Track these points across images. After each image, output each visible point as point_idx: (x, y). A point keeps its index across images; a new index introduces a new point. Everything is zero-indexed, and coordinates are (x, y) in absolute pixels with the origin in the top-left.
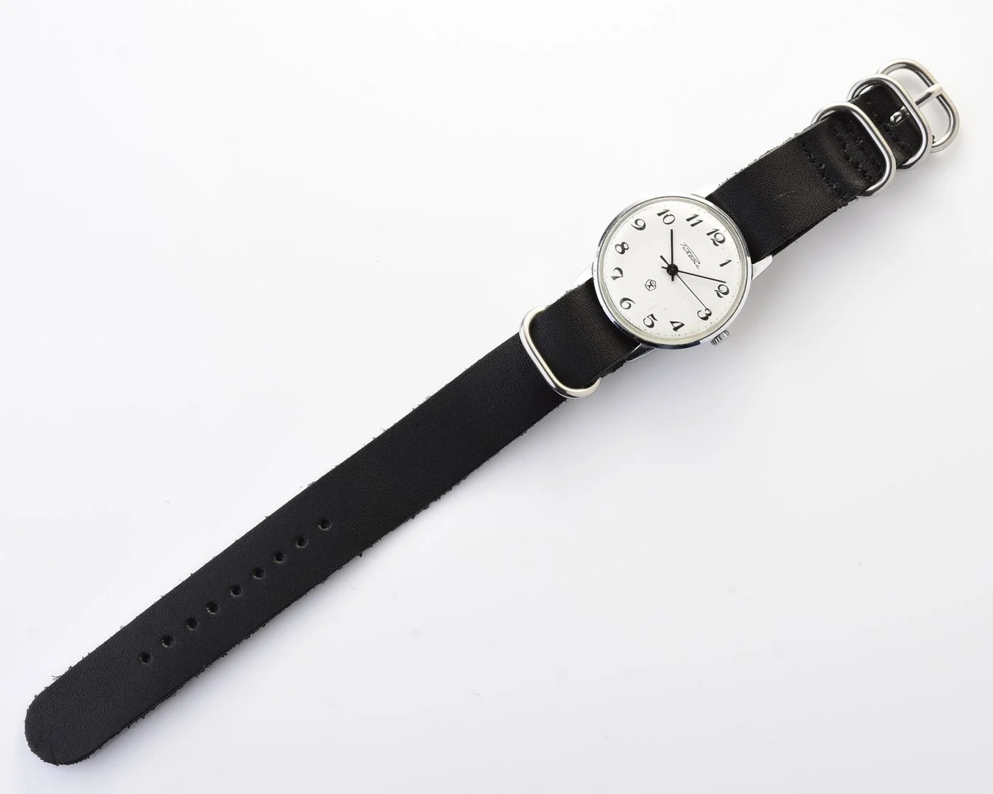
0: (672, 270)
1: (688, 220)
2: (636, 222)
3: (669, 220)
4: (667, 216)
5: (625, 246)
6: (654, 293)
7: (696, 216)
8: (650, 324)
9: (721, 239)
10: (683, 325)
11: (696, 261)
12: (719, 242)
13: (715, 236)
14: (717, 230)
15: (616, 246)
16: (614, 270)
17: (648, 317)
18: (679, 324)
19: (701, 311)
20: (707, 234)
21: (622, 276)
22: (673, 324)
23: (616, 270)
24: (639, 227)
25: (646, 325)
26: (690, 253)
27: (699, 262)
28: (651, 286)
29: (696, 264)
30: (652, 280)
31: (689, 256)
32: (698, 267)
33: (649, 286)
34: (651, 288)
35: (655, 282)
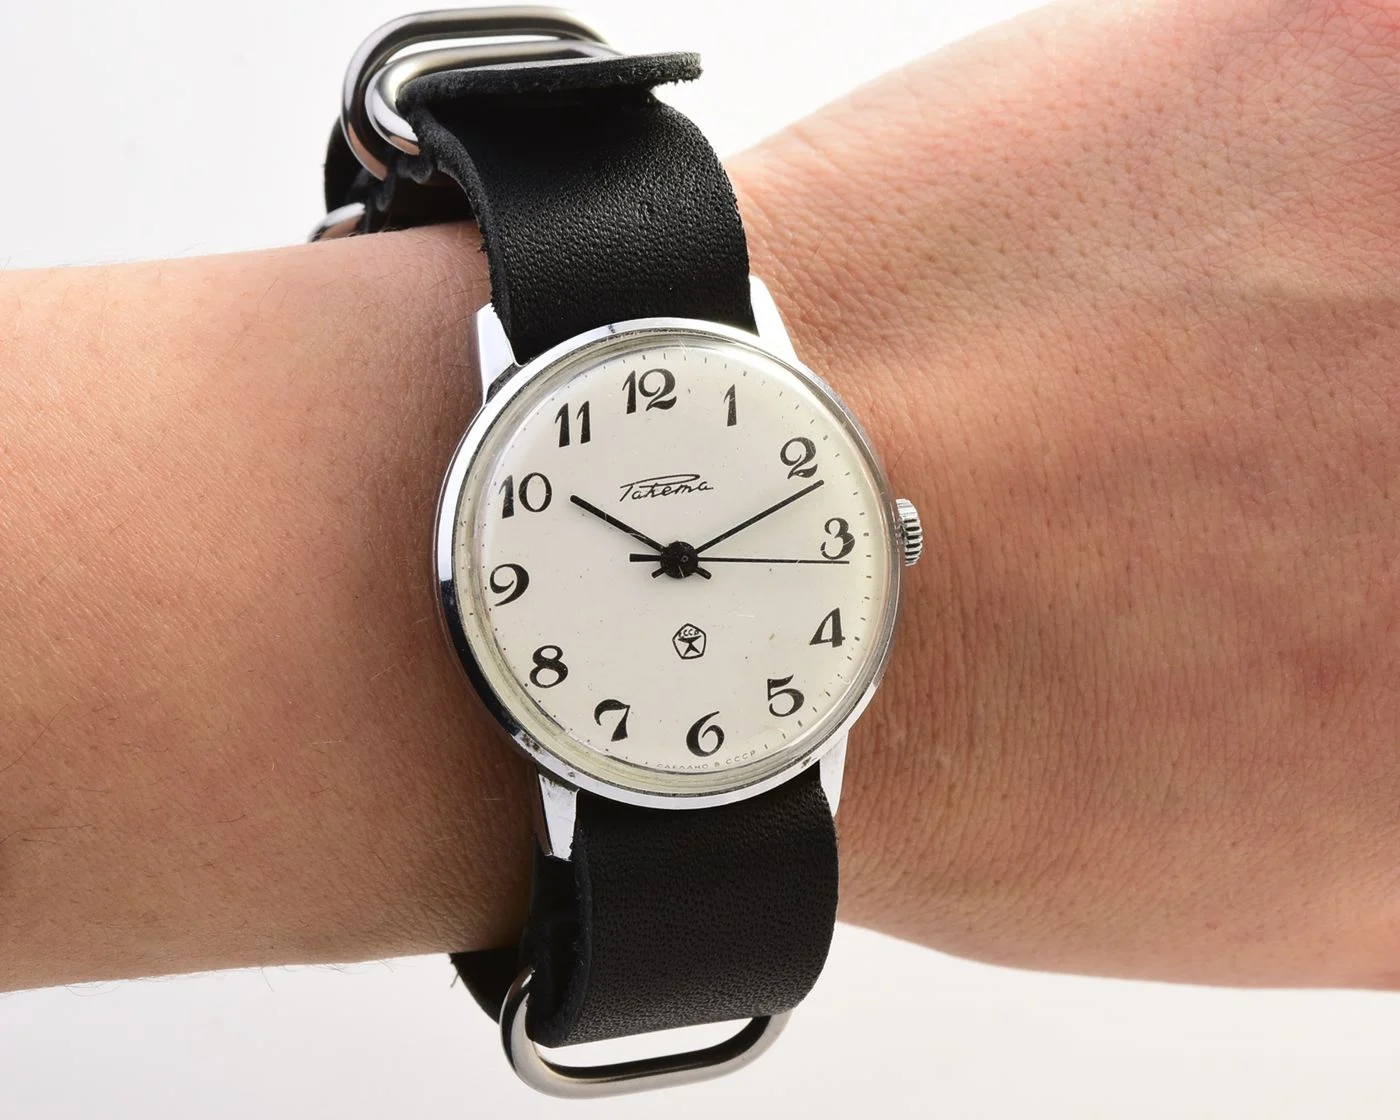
0: (678, 561)
1: (564, 440)
2: (498, 589)
3: (536, 494)
4: (522, 492)
5: (549, 654)
6: (714, 646)
7: (564, 412)
8: (788, 701)
9: (662, 382)
10: (836, 614)
11: (691, 483)
12: (665, 392)
13: (646, 394)
14: (631, 379)
15: (534, 679)
16: (599, 723)
17: (770, 697)
18: (830, 623)
19: (824, 544)
20: (628, 412)
21: (625, 710)
22: (823, 639)
23: (600, 717)
24: (514, 586)
25: (788, 714)
26: (657, 485)
27: (697, 477)
28: (694, 643)
29: (699, 488)
30: (679, 633)
31: (664, 493)
32: (706, 488)
33: (691, 648)
34: (697, 644)
35: (688, 625)
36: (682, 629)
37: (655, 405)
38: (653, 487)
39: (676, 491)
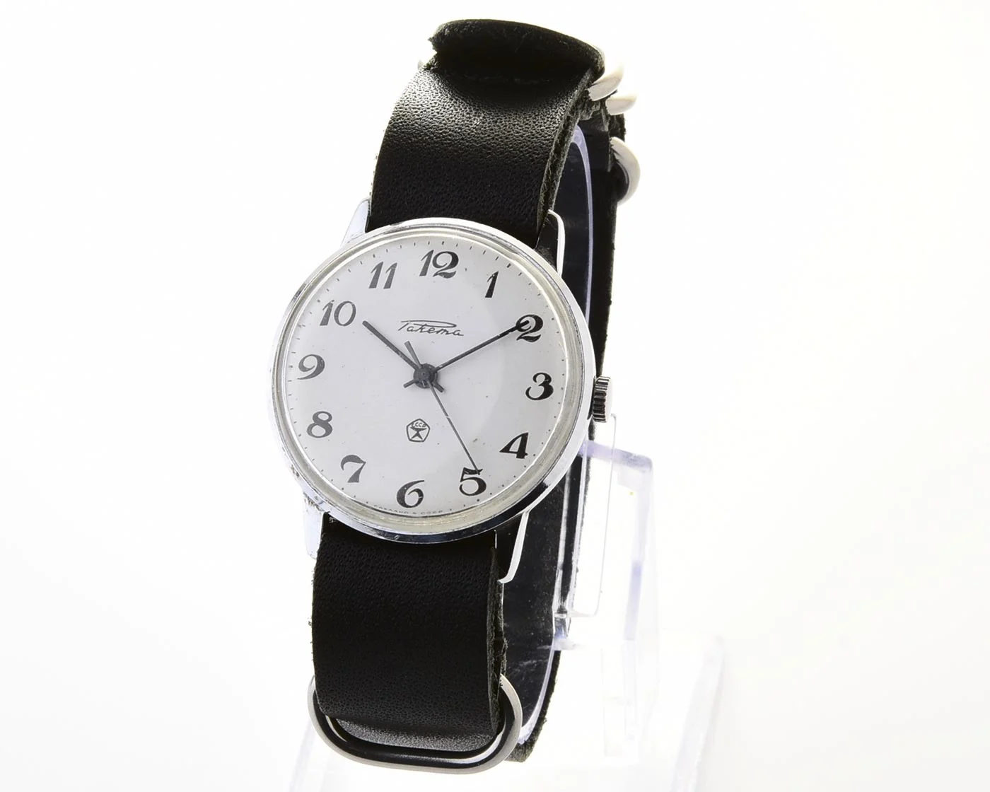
0: (427, 377)
1: (373, 285)
4: (337, 312)
5: (324, 417)
6: (433, 437)
7: (379, 267)
8: (474, 486)
9: (449, 259)
10: (525, 437)
11: (446, 329)
12: (450, 267)
13: (435, 265)
14: (430, 254)
15: (308, 430)
16: (342, 467)
17: (462, 480)
18: (519, 441)
19: (530, 388)
20: (421, 275)
21: (362, 464)
22: (510, 450)
23: (345, 465)
24: (314, 369)
25: (473, 495)
26: (426, 325)
27: (455, 326)
28: (420, 432)
29: (454, 333)
30: (412, 423)
31: (429, 331)
32: (458, 334)
33: (418, 435)
34: (423, 434)
35: (420, 419)
36: (415, 421)
37: (440, 274)
38: (423, 326)
39: (438, 332)
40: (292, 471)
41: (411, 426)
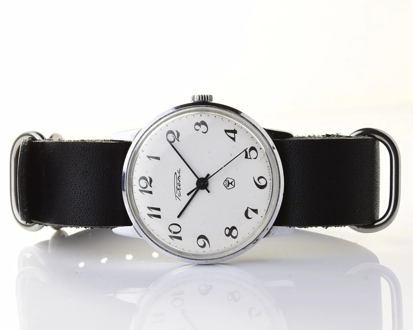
0: (203, 183)
1: (159, 217)
2: (204, 246)
3: (175, 229)
4: (174, 233)
5: (227, 231)
6: (232, 176)
7: (150, 215)
8: (253, 152)
9: (143, 181)
10: (226, 131)
11: (177, 177)
12: (146, 180)
13: (147, 186)
14: (141, 191)
15: (235, 238)
16: (251, 218)
18: (229, 134)
19: (202, 132)
20: (152, 194)
21: (248, 208)
22: (234, 137)
23: (250, 217)
24: (205, 240)
25: (257, 153)
26: (177, 187)
27: (176, 173)
28: (230, 182)
29: (179, 173)
30: (226, 187)
31: (180, 186)
32: (180, 171)
33: (231, 183)
35: (224, 183)
36: (225, 185)
37: (151, 184)
38: (177, 189)
39: (179, 181)
40: (255, 244)
41: (227, 187)
